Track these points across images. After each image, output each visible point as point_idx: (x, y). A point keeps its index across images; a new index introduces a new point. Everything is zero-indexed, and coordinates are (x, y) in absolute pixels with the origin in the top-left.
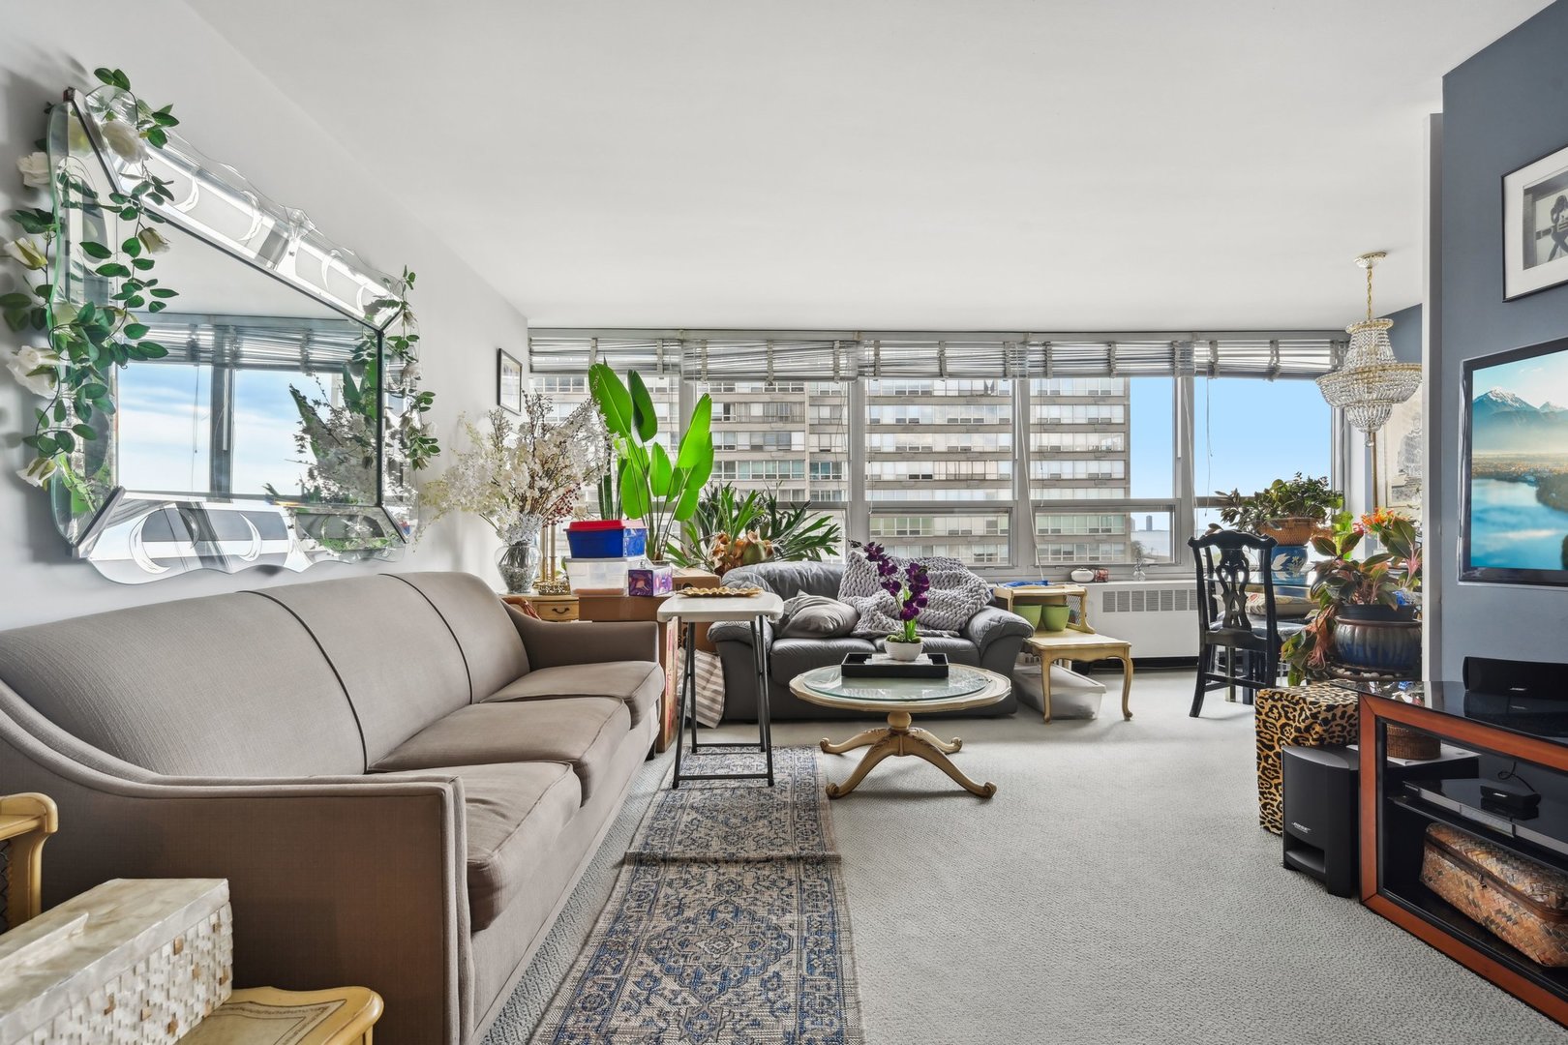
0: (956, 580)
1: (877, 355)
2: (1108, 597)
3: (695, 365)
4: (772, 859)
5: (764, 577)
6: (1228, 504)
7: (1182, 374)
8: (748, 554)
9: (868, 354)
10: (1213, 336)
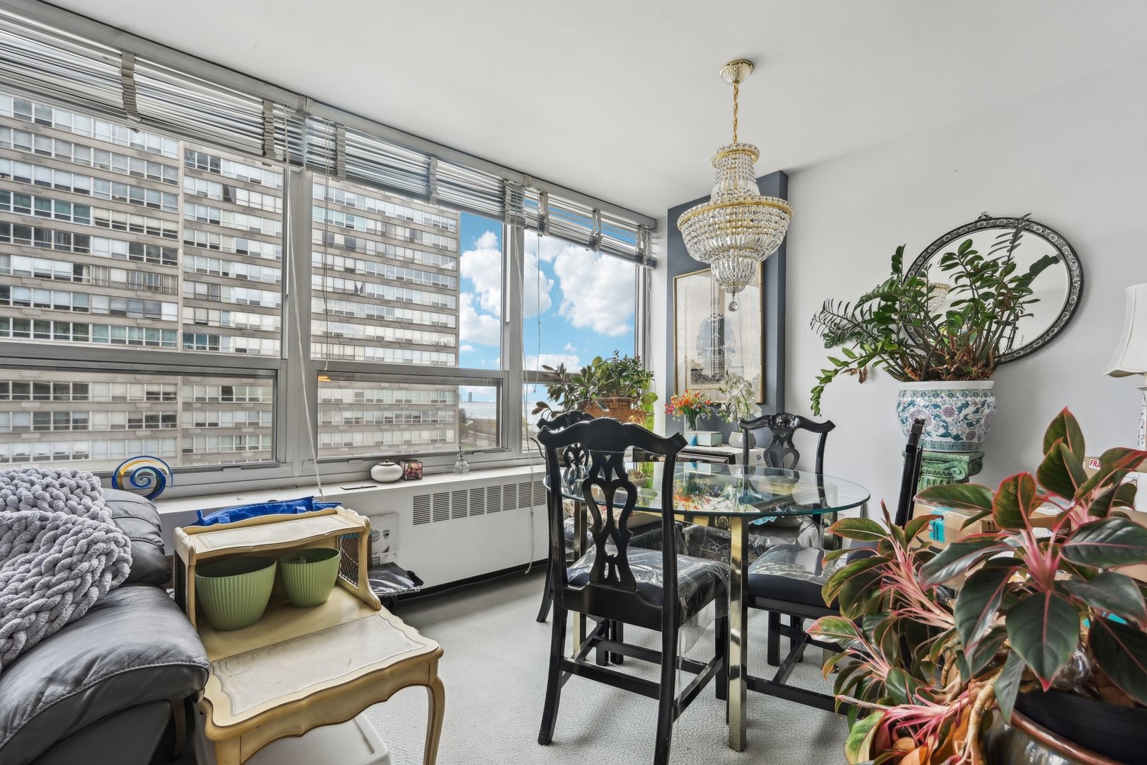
0: (25, 536)
2: (420, 503)
6: (555, 380)
7: (512, 221)
10: (545, 187)
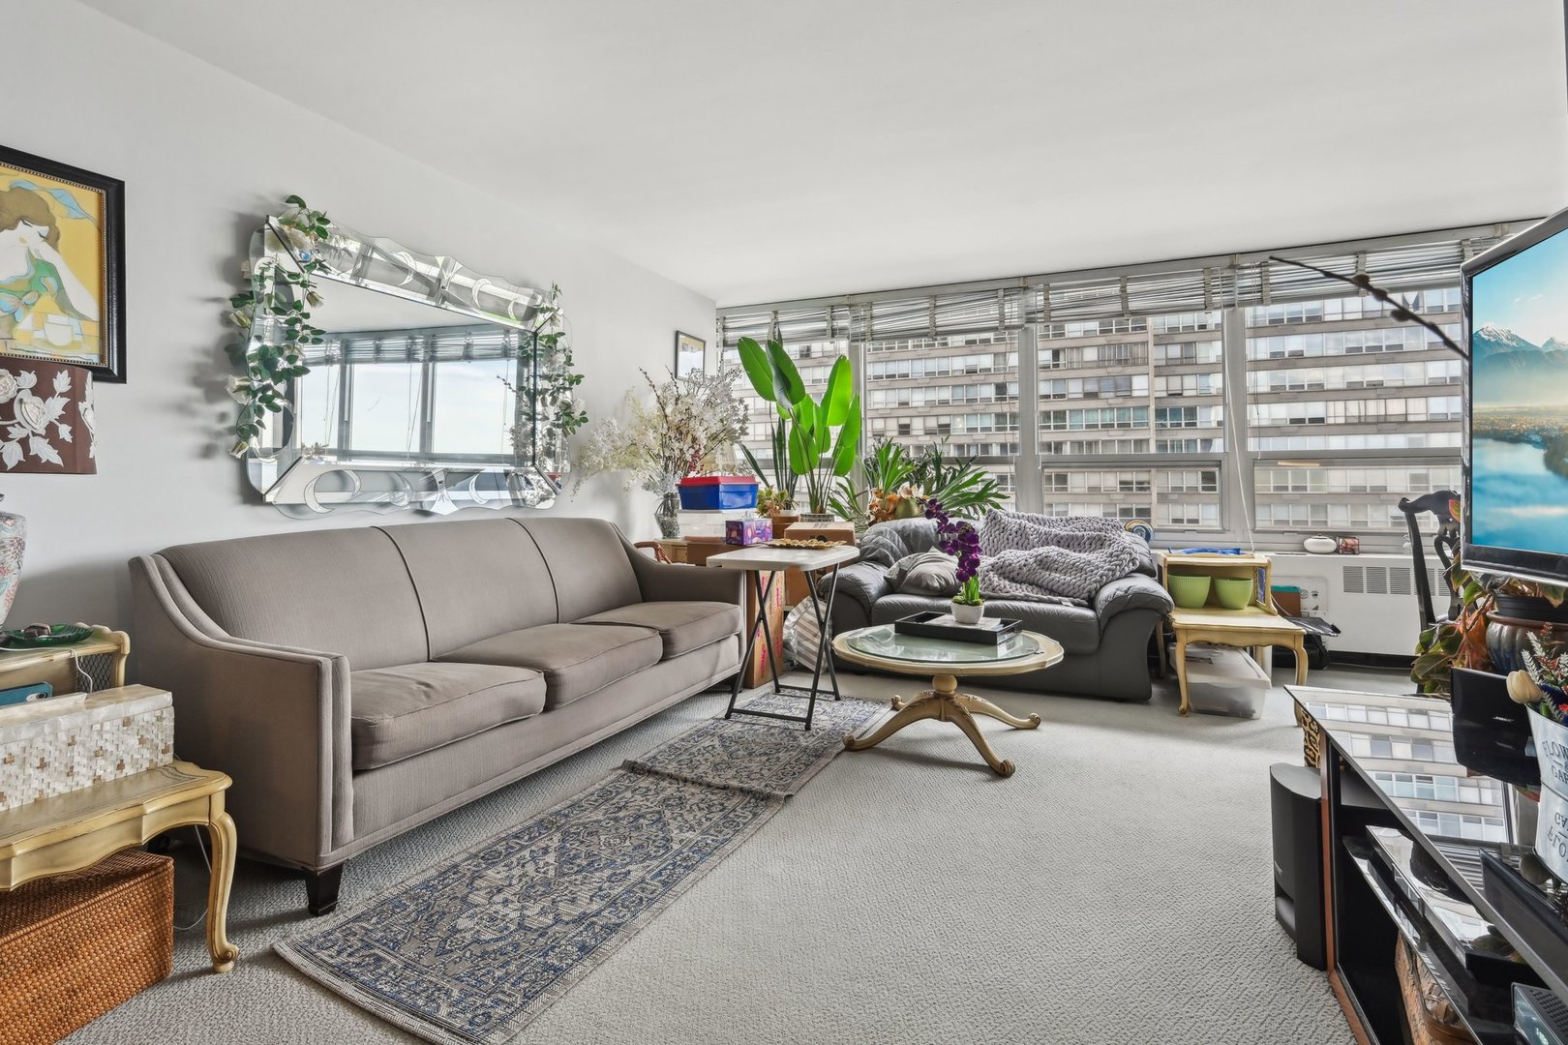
1: (1046, 299)
2: (1352, 573)
3: (862, 327)
4: (728, 788)
5: (898, 532)
8: (901, 509)
9: (1038, 300)
